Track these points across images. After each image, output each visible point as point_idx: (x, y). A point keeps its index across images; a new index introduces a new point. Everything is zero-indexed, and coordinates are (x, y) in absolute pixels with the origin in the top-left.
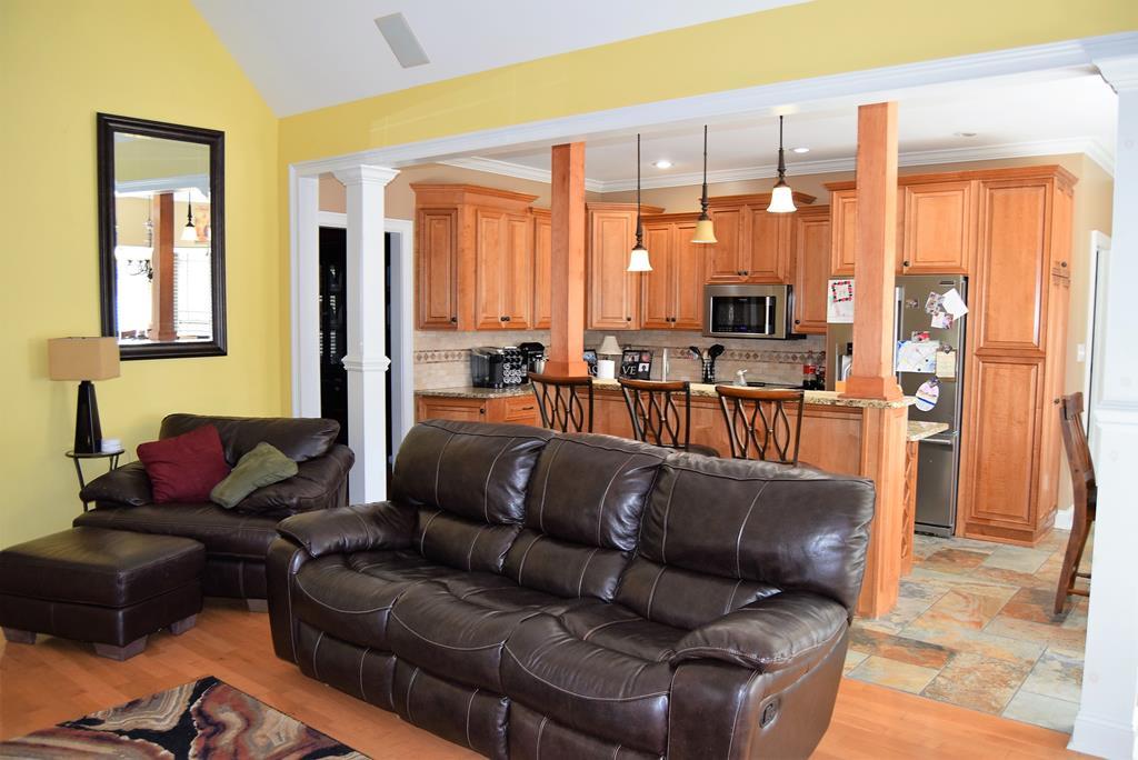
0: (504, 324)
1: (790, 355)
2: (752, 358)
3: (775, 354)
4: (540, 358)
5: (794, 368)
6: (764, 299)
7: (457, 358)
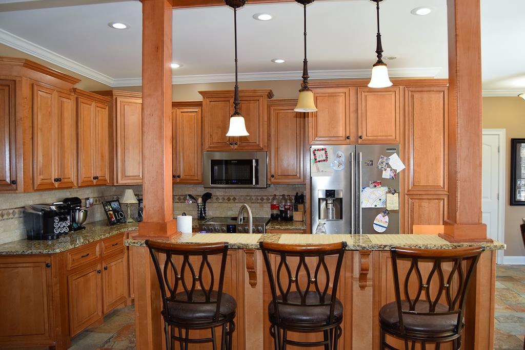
0: (56, 184)
1: (259, 198)
2: (232, 201)
3: (248, 198)
4: (80, 210)
5: (262, 206)
6: (251, 161)
7: (11, 216)
